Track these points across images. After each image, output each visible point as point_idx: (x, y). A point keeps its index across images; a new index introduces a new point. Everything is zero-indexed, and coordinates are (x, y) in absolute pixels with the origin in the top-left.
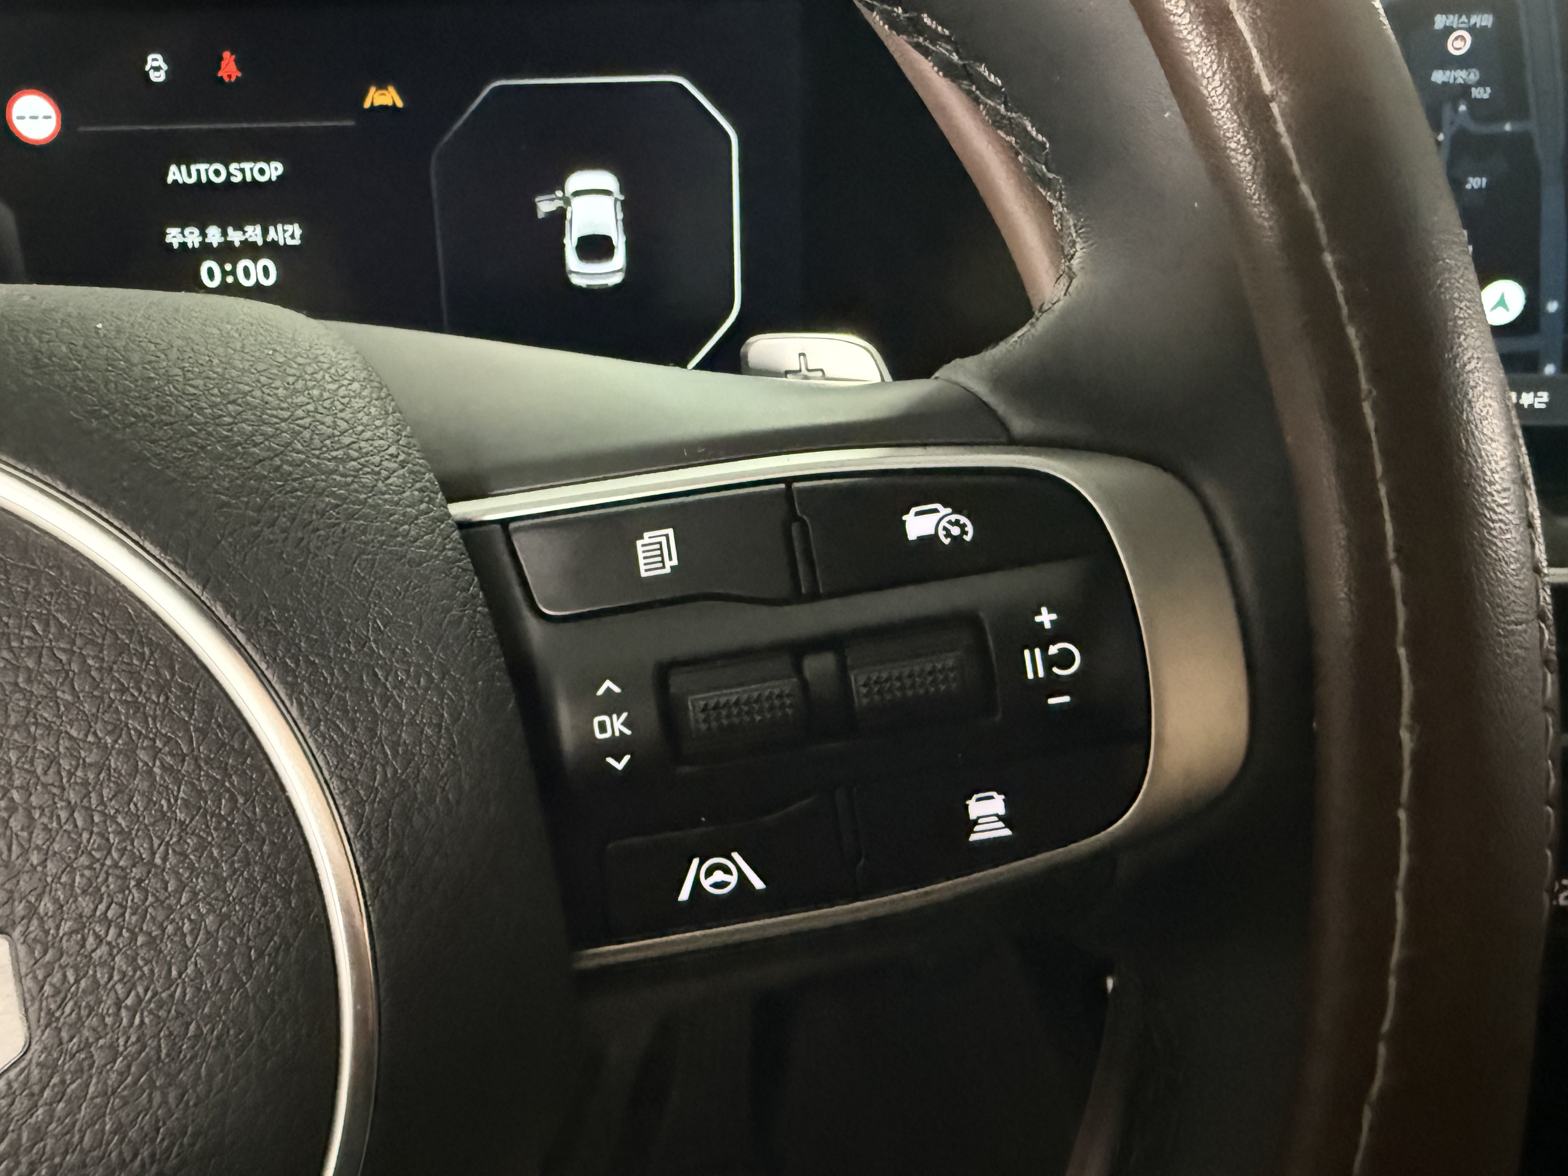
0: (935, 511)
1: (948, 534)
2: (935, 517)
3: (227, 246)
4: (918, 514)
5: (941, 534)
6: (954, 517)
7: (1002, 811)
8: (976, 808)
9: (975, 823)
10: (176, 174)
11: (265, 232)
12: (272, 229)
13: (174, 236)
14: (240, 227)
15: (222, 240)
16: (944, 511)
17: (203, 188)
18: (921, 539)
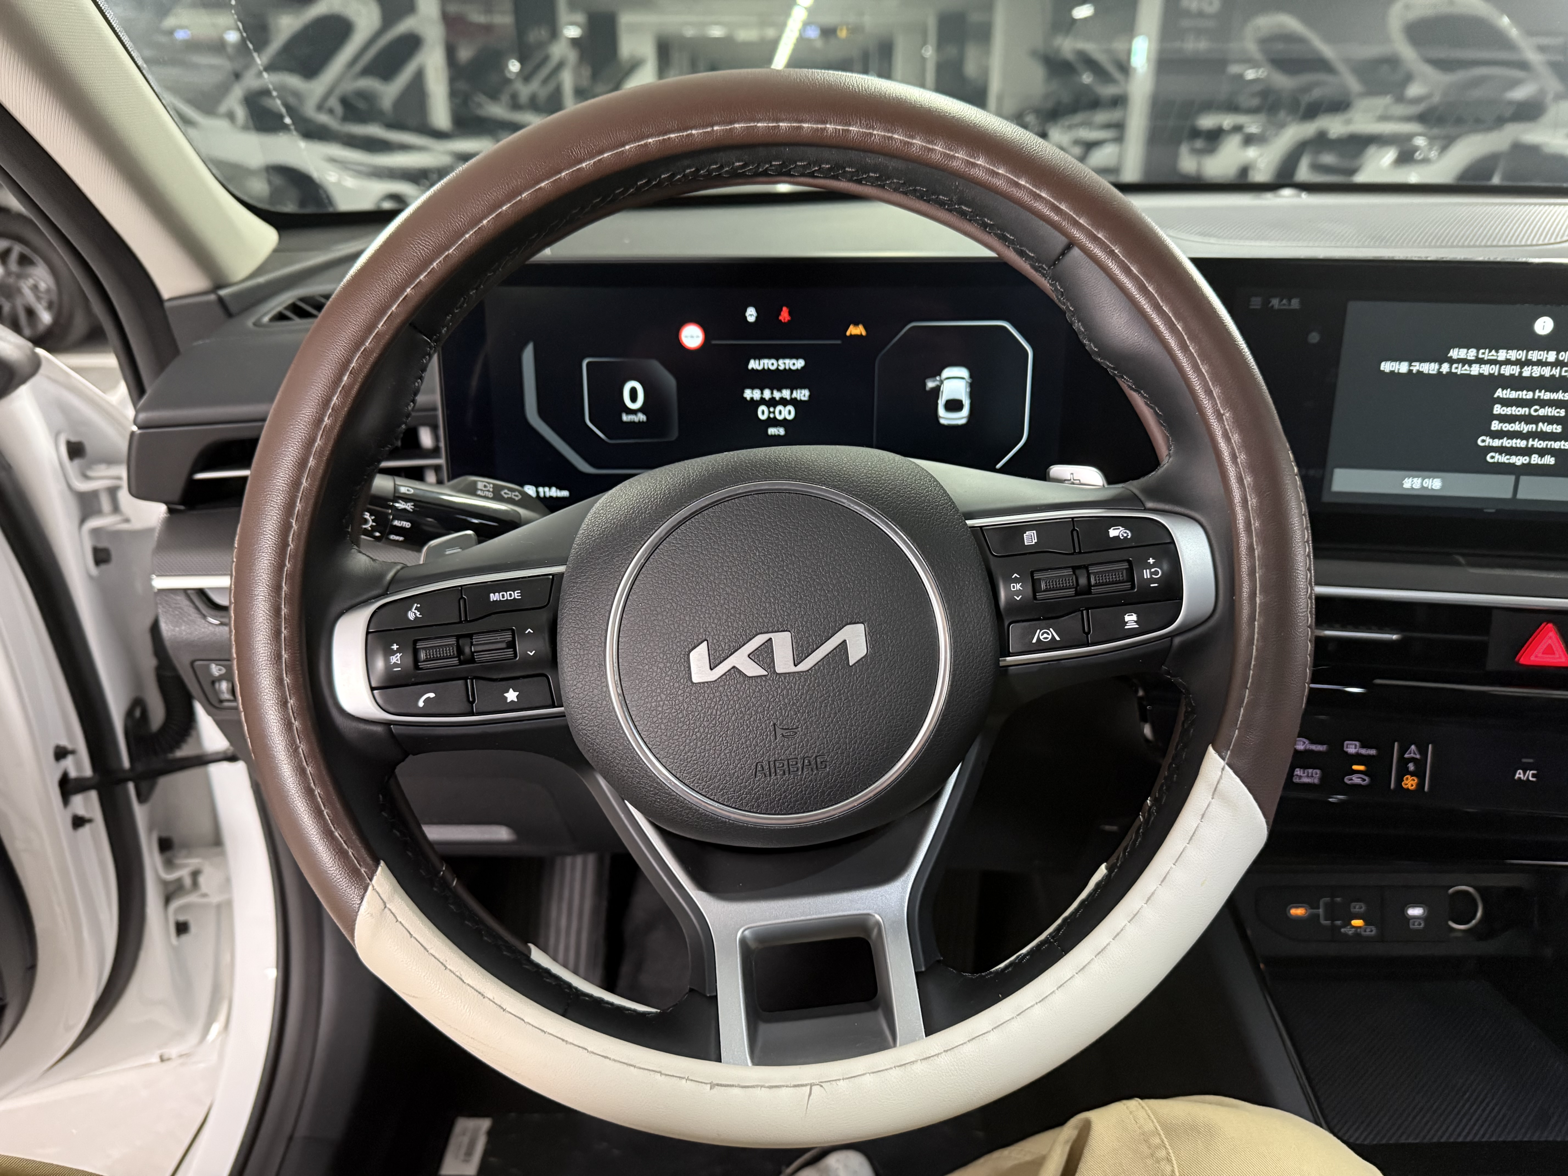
0: (1119, 529)
1: (1123, 536)
2: (1119, 531)
3: (773, 399)
4: (1114, 529)
5: (1121, 536)
6: (1125, 531)
7: (1136, 619)
8: (1127, 618)
9: (1127, 623)
10: (753, 364)
11: (792, 393)
12: (795, 392)
13: (748, 394)
14: (780, 390)
15: (770, 397)
16: (1121, 529)
17: (766, 372)
18: (1114, 537)
